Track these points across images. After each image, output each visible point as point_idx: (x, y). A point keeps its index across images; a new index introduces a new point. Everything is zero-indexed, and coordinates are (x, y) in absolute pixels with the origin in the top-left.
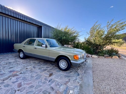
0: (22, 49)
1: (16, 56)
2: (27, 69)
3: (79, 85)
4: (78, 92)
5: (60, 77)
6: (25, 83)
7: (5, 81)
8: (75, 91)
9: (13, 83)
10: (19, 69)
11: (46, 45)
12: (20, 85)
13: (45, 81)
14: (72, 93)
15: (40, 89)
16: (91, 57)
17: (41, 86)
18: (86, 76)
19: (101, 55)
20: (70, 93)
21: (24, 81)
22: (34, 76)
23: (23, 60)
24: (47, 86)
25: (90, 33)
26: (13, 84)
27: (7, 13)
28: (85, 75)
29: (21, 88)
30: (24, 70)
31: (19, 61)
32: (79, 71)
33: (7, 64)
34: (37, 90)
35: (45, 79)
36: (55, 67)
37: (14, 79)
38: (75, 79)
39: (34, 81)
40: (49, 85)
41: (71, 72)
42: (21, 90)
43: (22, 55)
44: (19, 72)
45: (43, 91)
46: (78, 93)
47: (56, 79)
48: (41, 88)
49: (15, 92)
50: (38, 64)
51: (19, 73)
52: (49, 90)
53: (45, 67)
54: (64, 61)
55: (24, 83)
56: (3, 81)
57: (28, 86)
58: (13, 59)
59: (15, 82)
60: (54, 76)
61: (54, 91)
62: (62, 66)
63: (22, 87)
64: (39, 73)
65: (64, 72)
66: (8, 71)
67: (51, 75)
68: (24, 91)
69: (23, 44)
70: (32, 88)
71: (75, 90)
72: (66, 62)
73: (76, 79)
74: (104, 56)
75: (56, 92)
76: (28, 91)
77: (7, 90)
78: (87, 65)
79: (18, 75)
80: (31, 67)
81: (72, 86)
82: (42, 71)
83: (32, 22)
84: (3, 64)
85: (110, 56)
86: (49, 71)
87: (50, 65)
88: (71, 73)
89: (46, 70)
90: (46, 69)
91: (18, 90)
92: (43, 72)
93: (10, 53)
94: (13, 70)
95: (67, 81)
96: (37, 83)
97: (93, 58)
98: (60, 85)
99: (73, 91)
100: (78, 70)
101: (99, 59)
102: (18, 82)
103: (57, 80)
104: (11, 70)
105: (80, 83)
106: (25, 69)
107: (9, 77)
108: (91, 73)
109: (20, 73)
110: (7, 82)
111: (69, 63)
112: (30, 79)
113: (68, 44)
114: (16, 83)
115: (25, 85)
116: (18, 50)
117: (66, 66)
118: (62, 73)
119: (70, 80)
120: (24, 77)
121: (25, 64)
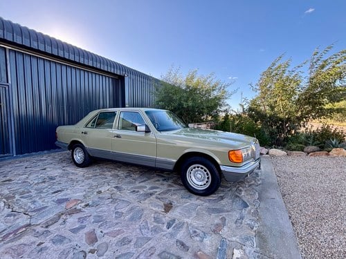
0: (80, 141)
1: (62, 161)
2: (100, 192)
3: (254, 234)
4: (257, 254)
5: (194, 214)
6: (104, 232)
7: (51, 228)
8: (247, 251)
9: (74, 231)
10: (79, 195)
11: (146, 126)
12: (92, 239)
13: (155, 224)
14: (239, 256)
15: (148, 247)
16: (267, 154)
17: (149, 239)
18: (267, 209)
19: (294, 147)
20: (235, 257)
21: (101, 225)
22: (124, 210)
23: (85, 170)
24: (165, 238)
25: (258, 88)
26: (73, 234)
27: (35, 45)
28: (262, 205)
29: (96, 244)
30: (94, 197)
31: (72, 173)
32: (243, 193)
33: (44, 182)
34: (140, 249)
35: (157, 220)
36: (175, 185)
37: (72, 221)
38: (238, 216)
39: (128, 226)
40: (172, 235)
41: (222, 198)
42: (100, 252)
43: (79, 156)
44: (82, 202)
45: (158, 252)
46: (258, 257)
47: (186, 220)
48: (151, 243)
49: (85, 257)
50: (128, 180)
51: (83, 204)
52: (175, 250)
53: (148, 186)
54: (202, 168)
55: (101, 232)
56: (47, 227)
57: (114, 240)
58: (56, 169)
59: (79, 229)
60: (178, 210)
61: (190, 253)
62: (196, 182)
63: (99, 242)
64: (136, 204)
65: (202, 198)
66: (53, 201)
67: (168, 207)
68: (107, 253)
69: (80, 127)
70: (126, 246)
71: (248, 249)
72: (205, 171)
73: (242, 218)
74: (305, 150)
75: (195, 255)
76: (118, 254)
77: (63, 253)
78: (263, 177)
79: (80, 211)
80: (109, 187)
81: (235, 236)
82: (143, 198)
83: (98, 66)
84: (36, 182)
85: (322, 148)
86: (159, 197)
87: (159, 181)
88: (223, 202)
89: (151, 194)
90: (151, 191)
91: (92, 252)
92: (146, 201)
93: (46, 152)
94: (64, 197)
95: (217, 225)
96: (138, 230)
97: (273, 156)
98: (202, 234)
99: (241, 251)
100: (241, 191)
101: (290, 158)
102: (86, 230)
103: (189, 221)
104: (60, 196)
105: (255, 229)
106: (95, 193)
107: (59, 217)
108: (278, 199)
109: (87, 205)
110: (57, 229)
111: (217, 172)
112: (116, 221)
113: (200, 121)
114: (82, 233)
115: (105, 236)
116: (69, 142)
117: (207, 182)
118: (198, 202)
119: (224, 219)
120: (99, 216)
121: (90, 181)
